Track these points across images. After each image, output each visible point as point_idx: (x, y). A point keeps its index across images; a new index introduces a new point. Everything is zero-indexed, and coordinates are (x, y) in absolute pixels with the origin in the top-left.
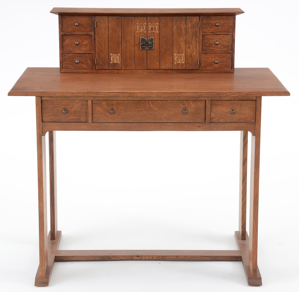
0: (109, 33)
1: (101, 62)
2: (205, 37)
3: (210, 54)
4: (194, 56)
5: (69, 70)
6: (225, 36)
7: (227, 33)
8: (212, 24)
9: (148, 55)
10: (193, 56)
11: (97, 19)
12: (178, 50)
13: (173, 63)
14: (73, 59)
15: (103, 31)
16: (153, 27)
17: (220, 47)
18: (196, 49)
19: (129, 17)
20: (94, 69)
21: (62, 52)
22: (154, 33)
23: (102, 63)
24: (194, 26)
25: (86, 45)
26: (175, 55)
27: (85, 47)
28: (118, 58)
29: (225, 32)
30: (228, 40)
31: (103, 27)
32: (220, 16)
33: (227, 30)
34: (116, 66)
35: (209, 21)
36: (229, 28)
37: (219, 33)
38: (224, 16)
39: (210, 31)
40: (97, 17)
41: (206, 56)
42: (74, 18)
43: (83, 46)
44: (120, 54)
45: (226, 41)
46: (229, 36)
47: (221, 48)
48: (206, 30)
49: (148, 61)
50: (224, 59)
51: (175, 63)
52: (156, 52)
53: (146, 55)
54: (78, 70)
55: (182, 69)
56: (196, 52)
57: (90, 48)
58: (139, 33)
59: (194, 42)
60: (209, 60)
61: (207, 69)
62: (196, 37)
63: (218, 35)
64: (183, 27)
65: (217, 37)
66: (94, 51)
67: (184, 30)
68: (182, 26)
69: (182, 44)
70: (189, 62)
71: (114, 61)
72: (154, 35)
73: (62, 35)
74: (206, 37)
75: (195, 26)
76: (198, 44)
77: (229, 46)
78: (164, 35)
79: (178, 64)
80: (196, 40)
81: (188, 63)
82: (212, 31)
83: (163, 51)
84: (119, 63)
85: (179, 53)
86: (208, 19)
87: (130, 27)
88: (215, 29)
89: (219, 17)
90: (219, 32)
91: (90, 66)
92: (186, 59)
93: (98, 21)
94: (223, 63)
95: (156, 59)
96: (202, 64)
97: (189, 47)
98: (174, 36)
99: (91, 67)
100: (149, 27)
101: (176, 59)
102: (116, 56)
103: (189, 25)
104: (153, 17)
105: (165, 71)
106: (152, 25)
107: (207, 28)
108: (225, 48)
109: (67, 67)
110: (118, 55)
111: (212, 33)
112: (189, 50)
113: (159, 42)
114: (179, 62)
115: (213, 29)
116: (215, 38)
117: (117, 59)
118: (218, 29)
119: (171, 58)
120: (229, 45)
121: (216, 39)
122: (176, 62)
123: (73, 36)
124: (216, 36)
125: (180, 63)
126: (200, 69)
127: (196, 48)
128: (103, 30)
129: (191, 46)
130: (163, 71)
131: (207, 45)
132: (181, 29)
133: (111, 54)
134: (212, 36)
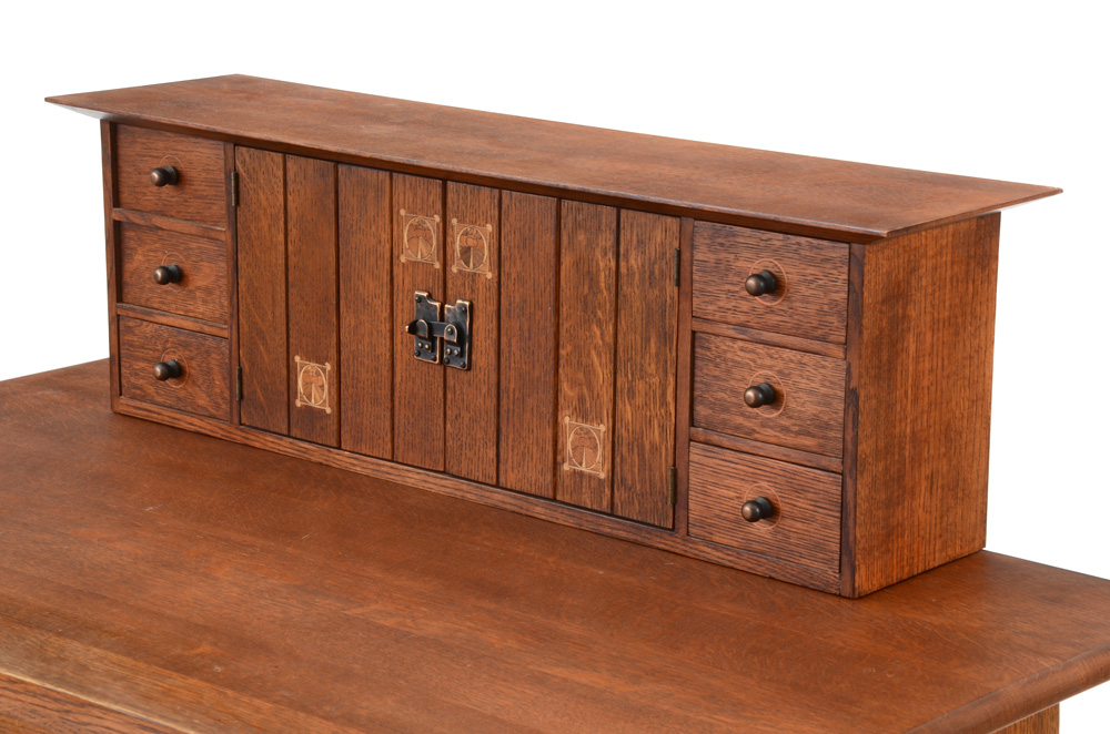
0: (290, 248)
1: (260, 394)
2: (709, 349)
3: (729, 455)
4: (654, 448)
5: (145, 405)
6: (807, 358)
7: (816, 345)
8: (738, 274)
9: (449, 396)
10: (647, 447)
11: (244, 163)
12: (581, 399)
13: (556, 465)
14: (157, 354)
15: (266, 228)
16: (471, 242)
17: (785, 422)
18: (663, 411)
19: (369, 170)
20: (236, 420)
21: (117, 307)
22: (473, 281)
23: (262, 398)
24: (652, 273)
25: (208, 291)
26: (567, 419)
27: (205, 302)
28: (326, 386)
29: (805, 336)
30: (823, 390)
31: (265, 210)
32: (781, 236)
33: (815, 324)
34: (318, 427)
35: (723, 255)
36: (826, 314)
37: (776, 338)
38: (803, 240)
39: (730, 317)
40: (241, 148)
41: (711, 462)
42: (161, 145)
43: (198, 294)
44: (333, 367)
45: (811, 392)
46: (828, 363)
47: (785, 429)
48: (711, 308)
49: (448, 426)
50: (802, 503)
51: (566, 467)
52: (484, 389)
53: (441, 393)
54: (178, 416)
55: (595, 507)
56: (662, 428)
57: (222, 306)
58: (410, 269)
59: (653, 366)
60: (728, 488)
61: (716, 538)
62: (664, 338)
63: (773, 350)
64: (602, 265)
65: (768, 362)
66: (235, 328)
67: (609, 289)
68: (598, 265)
69: (599, 370)
70: (629, 477)
71: (309, 397)
72: (473, 291)
73: (115, 221)
74: (713, 347)
75: (657, 272)
76: (671, 379)
77: (827, 426)
78: (517, 300)
79: (581, 474)
80: (666, 355)
81: (623, 480)
82: (742, 318)
83: (512, 386)
84: (328, 411)
85: (582, 413)
86: (722, 245)
87: (373, 229)
88: (754, 309)
89: (777, 239)
90: (776, 329)
91: (220, 401)
92: (618, 460)
93: (247, 172)
94: (799, 525)
95: (483, 424)
96: (691, 506)
97: (632, 393)
98: (565, 315)
99: (224, 406)
100: (453, 243)
101: (569, 447)
102: (318, 374)
103: (632, 262)
104: (469, 187)
105: (518, 502)
106: (466, 233)
107: (717, 299)
108: (809, 434)
109: (136, 387)
110: (324, 370)
111: (743, 326)
112: (628, 407)
113: (494, 335)
114: (583, 468)
115: (745, 306)
116: (759, 362)
117: (322, 387)
118: (771, 311)
119: (549, 433)
120: (826, 418)
121: (762, 367)
122: (571, 463)
123: (160, 233)
124: (760, 349)
125: (590, 476)
126: (683, 531)
127: (664, 403)
128: (264, 223)
129: (640, 386)
130: (512, 501)
131: (720, 395)
132: (594, 282)
133: (297, 359)
134: (742, 350)
